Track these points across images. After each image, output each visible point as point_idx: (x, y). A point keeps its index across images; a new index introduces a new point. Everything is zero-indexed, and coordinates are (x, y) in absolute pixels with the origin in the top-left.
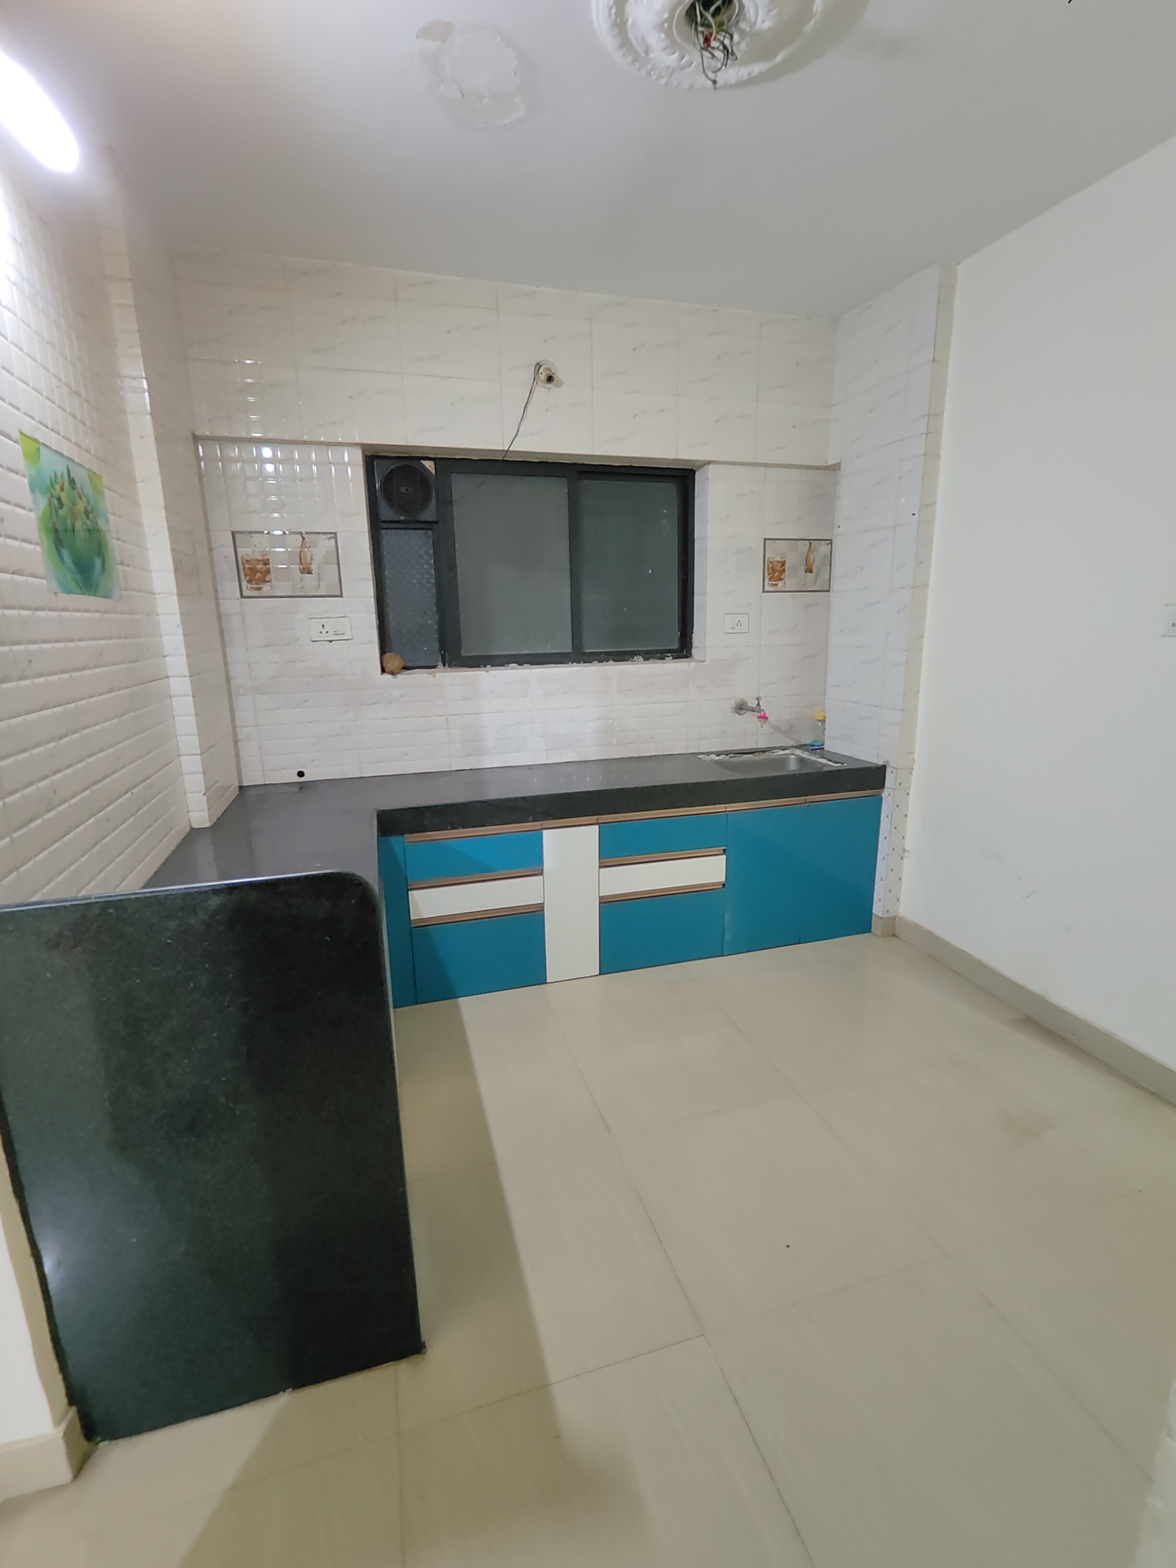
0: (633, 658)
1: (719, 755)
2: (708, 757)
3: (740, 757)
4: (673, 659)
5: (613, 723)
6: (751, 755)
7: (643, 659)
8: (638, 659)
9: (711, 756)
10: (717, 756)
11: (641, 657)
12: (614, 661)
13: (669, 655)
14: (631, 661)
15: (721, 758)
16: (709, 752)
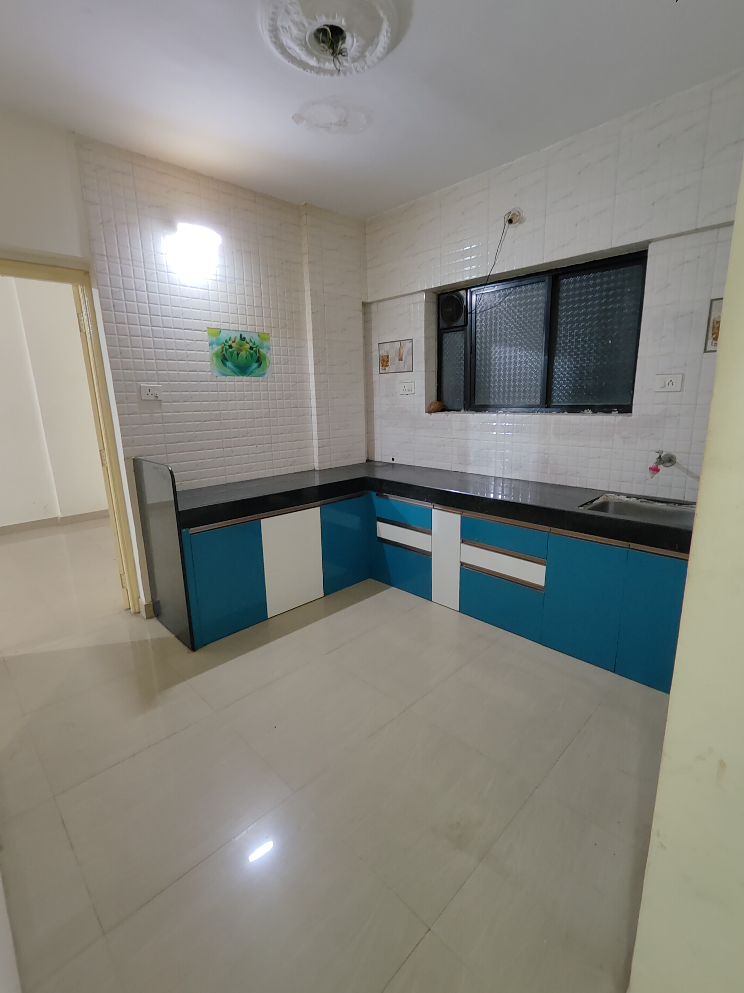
0: (584, 411)
1: (630, 498)
2: (618, 497)
3: (651, 503)
4: (619, 413)
5: (548, 457)
6: (665, 504)
7: (592, 412)
8: (588, 412)
9: (620, 496)
10: (627, 497)
11: (590, 410)
12: (568, 412)
13: (616, 409)
14: (582, 413)
15: (632, 500)
16: (620, 493)
